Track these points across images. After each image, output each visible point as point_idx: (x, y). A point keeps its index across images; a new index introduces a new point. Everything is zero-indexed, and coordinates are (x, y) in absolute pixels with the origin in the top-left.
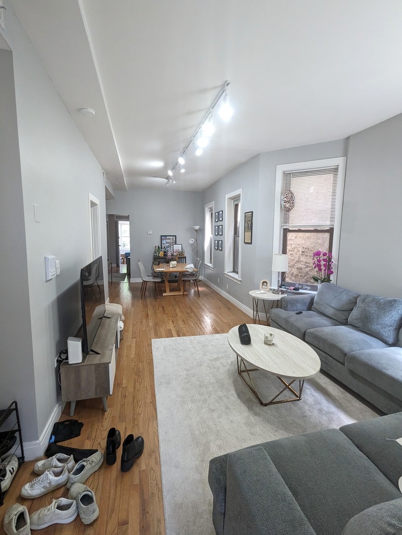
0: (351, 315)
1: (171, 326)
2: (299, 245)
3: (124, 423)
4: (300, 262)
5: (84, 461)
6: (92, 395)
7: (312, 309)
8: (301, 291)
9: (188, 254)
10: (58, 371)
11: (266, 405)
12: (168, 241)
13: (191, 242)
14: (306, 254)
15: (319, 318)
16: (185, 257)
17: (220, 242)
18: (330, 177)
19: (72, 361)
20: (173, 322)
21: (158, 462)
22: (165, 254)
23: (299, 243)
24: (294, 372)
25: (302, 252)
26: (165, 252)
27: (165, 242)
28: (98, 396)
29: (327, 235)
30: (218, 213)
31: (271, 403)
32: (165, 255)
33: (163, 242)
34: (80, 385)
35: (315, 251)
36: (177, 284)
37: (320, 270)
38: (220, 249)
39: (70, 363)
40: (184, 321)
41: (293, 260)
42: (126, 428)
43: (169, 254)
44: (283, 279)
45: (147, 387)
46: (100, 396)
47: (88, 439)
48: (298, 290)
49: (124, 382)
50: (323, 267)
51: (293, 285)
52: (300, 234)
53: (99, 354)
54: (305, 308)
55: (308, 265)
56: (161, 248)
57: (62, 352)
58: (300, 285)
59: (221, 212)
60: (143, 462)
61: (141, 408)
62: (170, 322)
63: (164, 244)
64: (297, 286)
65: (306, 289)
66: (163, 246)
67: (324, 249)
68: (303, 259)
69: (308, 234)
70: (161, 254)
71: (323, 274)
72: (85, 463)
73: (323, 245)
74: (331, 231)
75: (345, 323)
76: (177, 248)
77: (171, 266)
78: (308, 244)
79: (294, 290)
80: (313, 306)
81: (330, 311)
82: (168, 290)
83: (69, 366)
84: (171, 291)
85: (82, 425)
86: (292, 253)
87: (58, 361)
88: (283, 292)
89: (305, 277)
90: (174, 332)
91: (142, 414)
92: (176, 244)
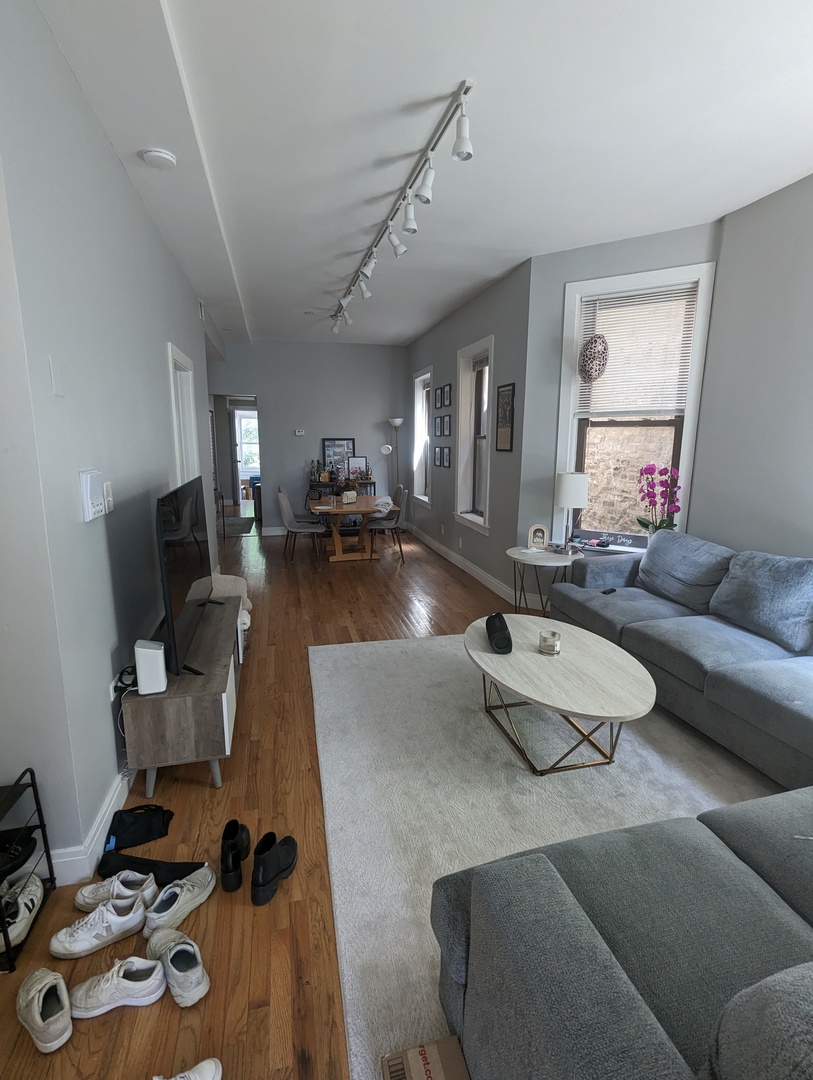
0: (715, 594)
1: (348, 622)
2: (609, 454)
3: (256, 810)
4: (610, 490)
5: (177, 885)
6: (188, 756)
7: (636, 583)
8: (612, 547)
9: (378, 476)
10: (117, 707)
11: (542, 773)
12: (338, 450)
13: (384, 452)
14: (623, 473)
15: (651, 602)
16: (374, 483)
17: (446, 450)
18: (679, 307)
19: (145, 688)
20: (351, 613)
21: (326, 887)
22: (334, 476)
23: (610, 449)
24: (602, 708)
25: (616, 469)
26: (331, 473)
27: (331, 453)
28: (201, 759)
29: (669, 433)
30: (442, 389)
31: (554, 769)
32: (331, 479)
33: (327, 452)
34: (163, 737)
35: (644, 466)
36: (356, 539)
37: (653, 503)
38: (446, 464)
39: (142, 692)
40: (373, 611)
41: (596, 486)
42: (260, 820)
43: (342, 477)
44: (576, 524)
45: (300, 741)
46: (205, 759)
47: (183, 841)
48: (607, 546)
49: (254, 730)
50: (659, 500)
51: (597, 535)
52: (613, 431)
53: (202, 674)
54: (622, 581)
55: (627, 495)
56: (325, 465)
57: (125, 671)
58: (610, 535)
59: (447, 388)
60: (296, 886)
61: (289, 781)
62: (346, 613)
63: (329, 456)
64: (604, 538)
65: (622, 544)
66: (328, 460)
67: (663, 461)
68: (616, 483)
69: (627, 431)
70: (324, 477)
71: (657, 514)
72: (177, 890)
73: (660, 454)
74: (677, 424)
75: (704, 610)
76: (358, 464)
77: (345, 501)
78: (628, 452)
79: (598, 545)
80: (638, 578)
81: (674, 587)
82: (339, 548)
83: (139, 698)
84: (345, 551)
85: (170, 815)
86: (593, 471)
87: (116, 689)
88: (575, 550)
89: (621, 521)
90: (353, 633)
91: (292, 792)
92: (354, 456)
